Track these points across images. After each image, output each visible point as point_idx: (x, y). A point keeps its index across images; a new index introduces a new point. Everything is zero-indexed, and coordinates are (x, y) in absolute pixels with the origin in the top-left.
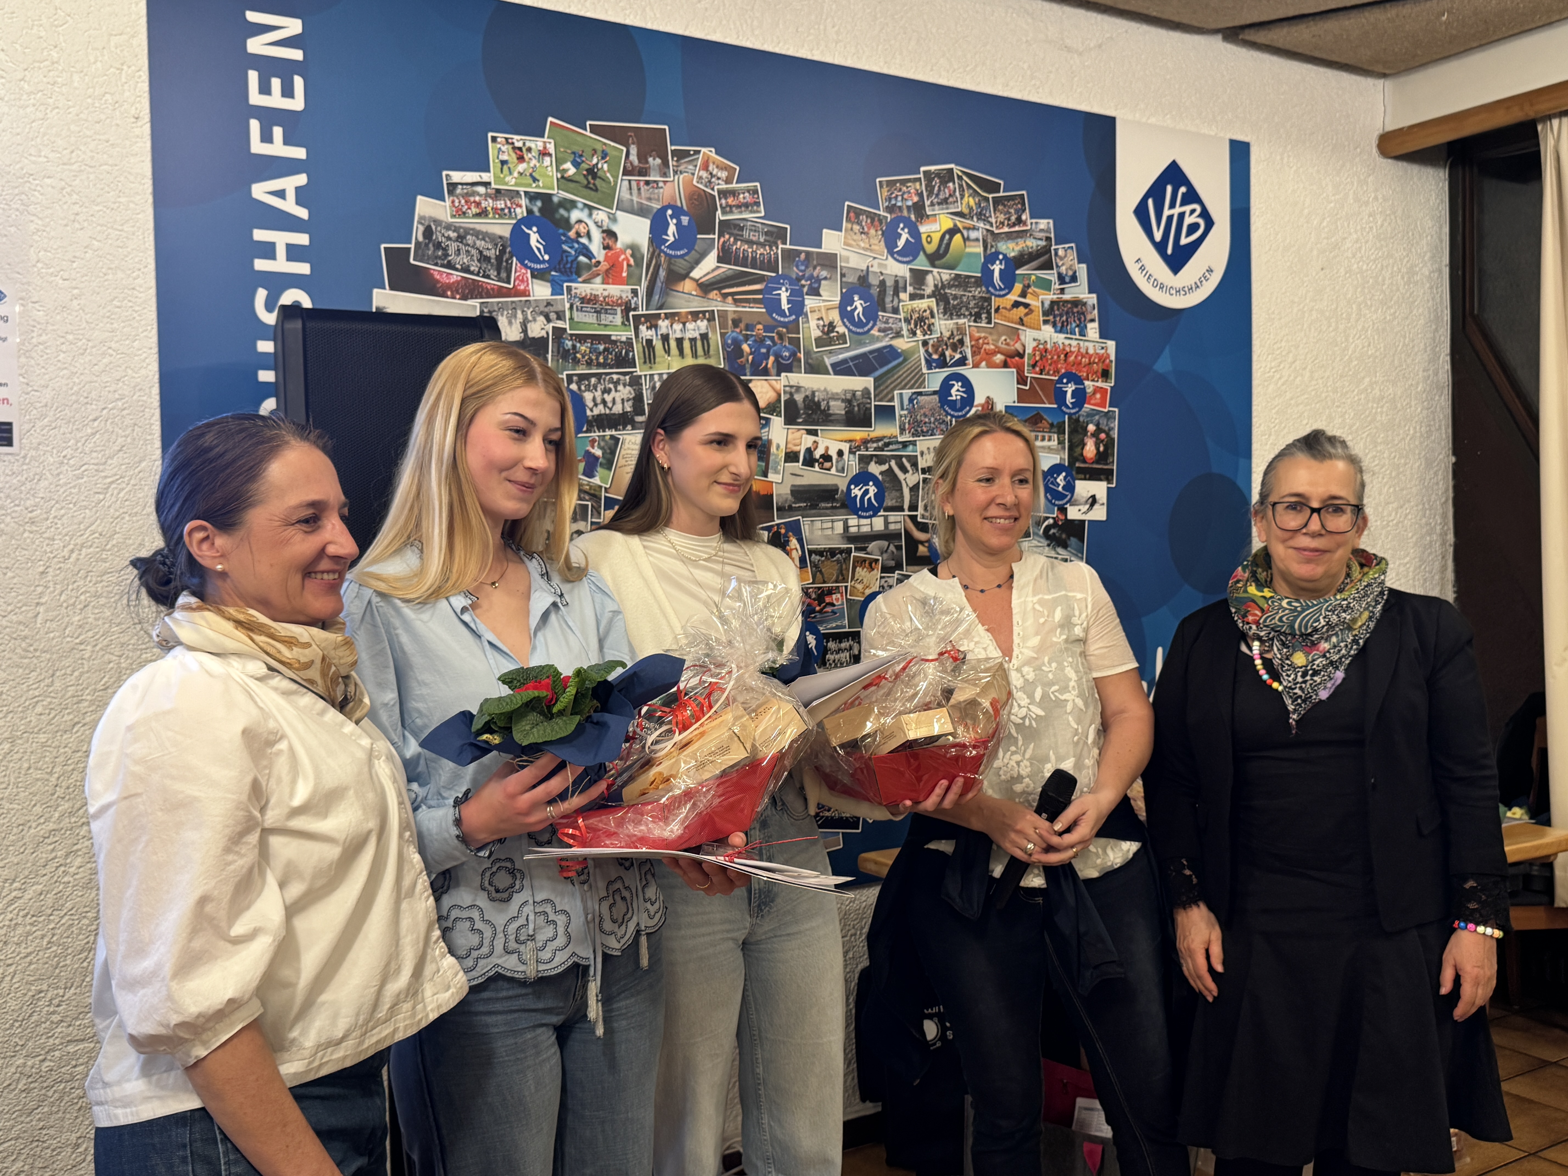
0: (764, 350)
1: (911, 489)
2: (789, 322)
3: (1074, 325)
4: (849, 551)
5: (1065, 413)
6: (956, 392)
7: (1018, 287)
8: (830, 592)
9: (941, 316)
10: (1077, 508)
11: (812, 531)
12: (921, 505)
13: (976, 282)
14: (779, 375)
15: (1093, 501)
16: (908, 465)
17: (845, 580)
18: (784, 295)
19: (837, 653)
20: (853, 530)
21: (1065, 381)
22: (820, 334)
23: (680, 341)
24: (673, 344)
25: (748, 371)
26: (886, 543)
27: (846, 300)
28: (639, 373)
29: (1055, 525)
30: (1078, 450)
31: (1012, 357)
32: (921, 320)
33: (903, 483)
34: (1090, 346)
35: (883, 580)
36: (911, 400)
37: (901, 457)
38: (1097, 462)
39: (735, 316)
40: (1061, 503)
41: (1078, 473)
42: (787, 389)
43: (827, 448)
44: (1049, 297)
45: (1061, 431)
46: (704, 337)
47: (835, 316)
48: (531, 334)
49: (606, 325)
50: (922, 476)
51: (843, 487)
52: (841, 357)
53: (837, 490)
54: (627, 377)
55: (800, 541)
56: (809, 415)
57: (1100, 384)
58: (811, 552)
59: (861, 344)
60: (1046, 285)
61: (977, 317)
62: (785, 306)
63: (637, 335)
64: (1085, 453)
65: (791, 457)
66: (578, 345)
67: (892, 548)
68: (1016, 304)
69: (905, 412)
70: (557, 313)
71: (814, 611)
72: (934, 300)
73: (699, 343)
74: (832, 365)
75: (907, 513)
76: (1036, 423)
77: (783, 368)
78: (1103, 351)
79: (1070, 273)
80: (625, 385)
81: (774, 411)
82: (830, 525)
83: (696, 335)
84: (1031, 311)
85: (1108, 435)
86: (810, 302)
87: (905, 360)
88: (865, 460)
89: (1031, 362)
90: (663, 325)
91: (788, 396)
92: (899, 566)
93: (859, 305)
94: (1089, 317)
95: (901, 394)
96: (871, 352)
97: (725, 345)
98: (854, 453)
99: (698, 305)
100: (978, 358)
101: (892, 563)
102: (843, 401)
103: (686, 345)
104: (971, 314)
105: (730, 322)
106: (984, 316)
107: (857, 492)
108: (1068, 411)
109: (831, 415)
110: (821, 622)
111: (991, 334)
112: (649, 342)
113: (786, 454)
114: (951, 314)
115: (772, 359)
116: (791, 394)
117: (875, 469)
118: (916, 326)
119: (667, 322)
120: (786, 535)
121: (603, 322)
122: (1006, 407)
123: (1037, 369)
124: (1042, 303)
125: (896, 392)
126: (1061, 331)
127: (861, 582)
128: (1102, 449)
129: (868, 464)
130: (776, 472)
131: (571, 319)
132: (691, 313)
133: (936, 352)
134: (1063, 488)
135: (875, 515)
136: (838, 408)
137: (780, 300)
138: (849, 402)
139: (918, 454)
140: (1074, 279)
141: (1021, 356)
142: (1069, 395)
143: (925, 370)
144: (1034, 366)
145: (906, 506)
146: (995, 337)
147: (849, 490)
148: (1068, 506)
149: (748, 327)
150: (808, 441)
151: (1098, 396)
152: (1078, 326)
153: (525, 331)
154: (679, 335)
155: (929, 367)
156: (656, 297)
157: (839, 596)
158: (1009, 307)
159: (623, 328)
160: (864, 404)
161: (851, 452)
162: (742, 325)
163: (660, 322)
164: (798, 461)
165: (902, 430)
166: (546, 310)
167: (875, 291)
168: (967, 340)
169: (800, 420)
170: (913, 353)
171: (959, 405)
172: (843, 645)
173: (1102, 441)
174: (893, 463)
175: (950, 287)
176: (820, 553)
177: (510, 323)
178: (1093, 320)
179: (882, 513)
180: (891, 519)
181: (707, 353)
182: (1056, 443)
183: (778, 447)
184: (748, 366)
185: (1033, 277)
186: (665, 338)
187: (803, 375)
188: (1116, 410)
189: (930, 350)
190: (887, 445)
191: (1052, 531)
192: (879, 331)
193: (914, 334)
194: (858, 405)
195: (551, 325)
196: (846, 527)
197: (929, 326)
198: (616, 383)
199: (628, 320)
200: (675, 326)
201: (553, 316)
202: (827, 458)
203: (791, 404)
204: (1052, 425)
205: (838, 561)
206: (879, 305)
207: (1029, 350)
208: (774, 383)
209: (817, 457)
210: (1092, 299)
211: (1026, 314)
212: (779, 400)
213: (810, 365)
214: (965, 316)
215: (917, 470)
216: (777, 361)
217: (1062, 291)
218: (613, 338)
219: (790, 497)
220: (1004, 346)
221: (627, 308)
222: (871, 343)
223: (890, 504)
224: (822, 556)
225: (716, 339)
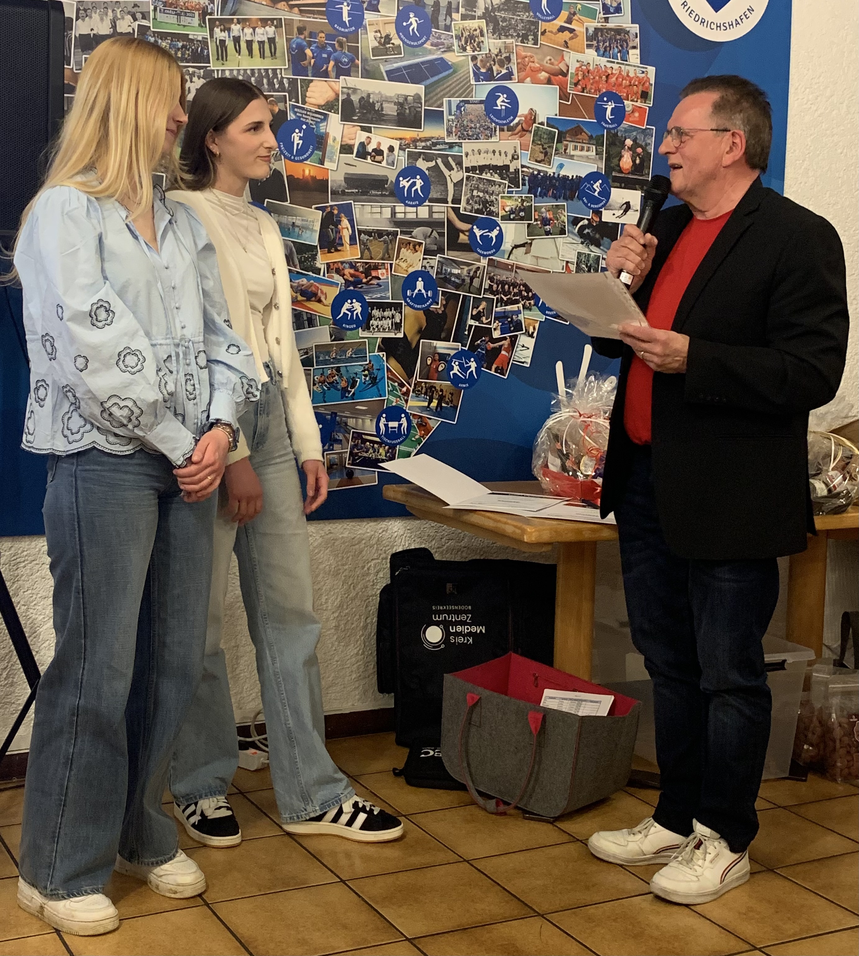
0: (325, 56)
1: (455, 185)
2: (350, 32)
3: (616, 50)
4: (395, 234)
5: (606, 128)
6: (501, 102)
7: (564, 14)
8: (376, 267)
9: (490, 35)
10: (612, 212)
11: (362, 214)
12: (463, 199)
13: (523, 8)
14: (337, 77)
15: (627, 207)
16: (453, 164)
17: (390, 258)
18: (346, 9)
19: (381, 320)
20: (399, 216)
21: (605, 99)
22: (377, 44)
23: (249, 44)
24: (243, 45)
25: (310, 73)
26: (430, 230)
27: (402, 16)
28: (212, 68)
29: (590, 225)
30: (615, 161)
31: (555, 75)
32: (471, 38)
33: (448, 178)
34: (631, 69)
35: (425, 261)
36: (458, 107)
37: (448, 156)
38: (632, 173)
39: (301, 25)
40: (596, 206)
41: (613, 181)
42: (345, 90)
43: (379, 144)
44: (593, 25)
45: (599, 144)
46: (272, 41)
47: (391, 30)
48: (119, 30)
49: (184, 26)
50: (466, 174)
51: (392, 178)
52: (396, 65)
53: (388, 180)
54: (202, 71)
55: (351, 221)
56: (364, 114)
57: (639, 104)
58: (360, 232)
59: (415, 55)
60: (592, 14)
61: (524, 38)
62: (346, 18)
63: (212, 36)
64: (621, 165)
65: (346, 149)
66: (160, 41)
67: (435, 234)
68: (562, 29)
69: (453, 117)
70: (142, 13)
71: (361, 283)
72: (484, 20)
73: (267, 46)
74: (386, 72)
75: (450, 205)
76: (577, 135)
77: (341, 72)
78: (643, 75)
79: (615, 4)
80: (199, 78)
81: (332, 108)
82: (378, 210)
83: (265, 39)
84: (576, 36)
85: (644, 149)
86: (369, 16)
87: (455, 72)
88: (413, 157)
89: (574, 81)
90: (236, 29)
91: (345, 96)
92: (441, 251)
93: (414, 21)
94: (631, 44)
95: (450, 102)
96: (423, 63)
97: (290, 48)
98: (404, 150)
99: (267, 13)
100: (523, 74)
101: (435, 248)
102: (395, 104)
103: (255, 46)
104: (518, 36)
105: (295, 30)
106: (530, 38)
107: (405, 183)
108: (607, 126)
109: (384, 115)
110: (367, 292)
111: (536, 54)
112: (223, 42)
113: (341, 146)
114: (500, 34)
115: (332, 63)
116: (348, 95)
117: (422, 164)
118: (466, 43)
119: (239, 26)
120: (338, 216)
121: (182, 23)
122: (548, 118)
123: (579, 87)
124: (587, 29)
125: (445, 99)
126: (603, 56)
127: (405, 261)
128: (638, 161)
129: (417, 160)
130: (331, 160)
131: (155, 19)
132: (261, 20)
133: (484, 67)
134: (598, 193)
135: (420, 205)
136: (390, 110)
137: (341, 13)
138: (400, 105)
139: (463, 154)
140: (618, 9)
141: (565, 75)
142: (609, 112)
143: (473, 82)
144: (576, 84)
145: (450, 199)
146: (540, 57)
147: (398, 181)
148: (603, 210)
149: (312, 35)
150: (362, 136)
151: (637, 114)
152: (620, 51)
153: (114, 27)
154: (248, 39)
155: (477, 80)
156: (230, 5)
157: (384, 271)
158: (555, 30)
159: (200, 28)
160: (415, 108)
161: (400, 149)
162: (306, 33)
163: (233, 26)
164: (352, 154)
165: (449, 133)
166: (134, 10)
167: (429, 10)
168: (514, 58)
169: (356, 118)
170: (462, 66)
171: (503, 114)
172: (386, 314)
173: (639, 155)
174: (439, 161)
175: (499, 10)
176: (369, 233)
177: (102, 19)
178: (634, 47)
179: (427, 203)
180: (435, 209)
181: (273, 54)
182: (594, 153)
183: (334, 140)
184: (310, 68)
185: (579, 6)
186: (237, 40)
187: (360, 79)
188: (654, 128)
189: (479, 65)
190: (435, 144)
191: (586, 232)
192: (432, 45)
193: (464, 49)
194: (409, 108)
195: (137, 23)
196: (394, 213)
197: (479, 43)
198: (192, 75)
199: (204, 22)
200: (246, 30)
201: (139, 16)
202: (378, 152)
203: (347, 102)
204: (591, 137)
205: (385, 242)
206: (432, 23)
207: (572, 70)
208: (333, 83)
209: (370, 150)
210: (635, 28)
211: (571, 38)
212: (337, 99)
213: (366, 70)
214: (512, 36)
215: (462, 168)
216: (336, 65)
217: (606, 20)
218: (190, 37)
219: (343, 183)
220: (548, 65)
221: (204, 13)
222: (424, 55)
223: (435, 197)
224: (371, 236)
225: (282, 43)
